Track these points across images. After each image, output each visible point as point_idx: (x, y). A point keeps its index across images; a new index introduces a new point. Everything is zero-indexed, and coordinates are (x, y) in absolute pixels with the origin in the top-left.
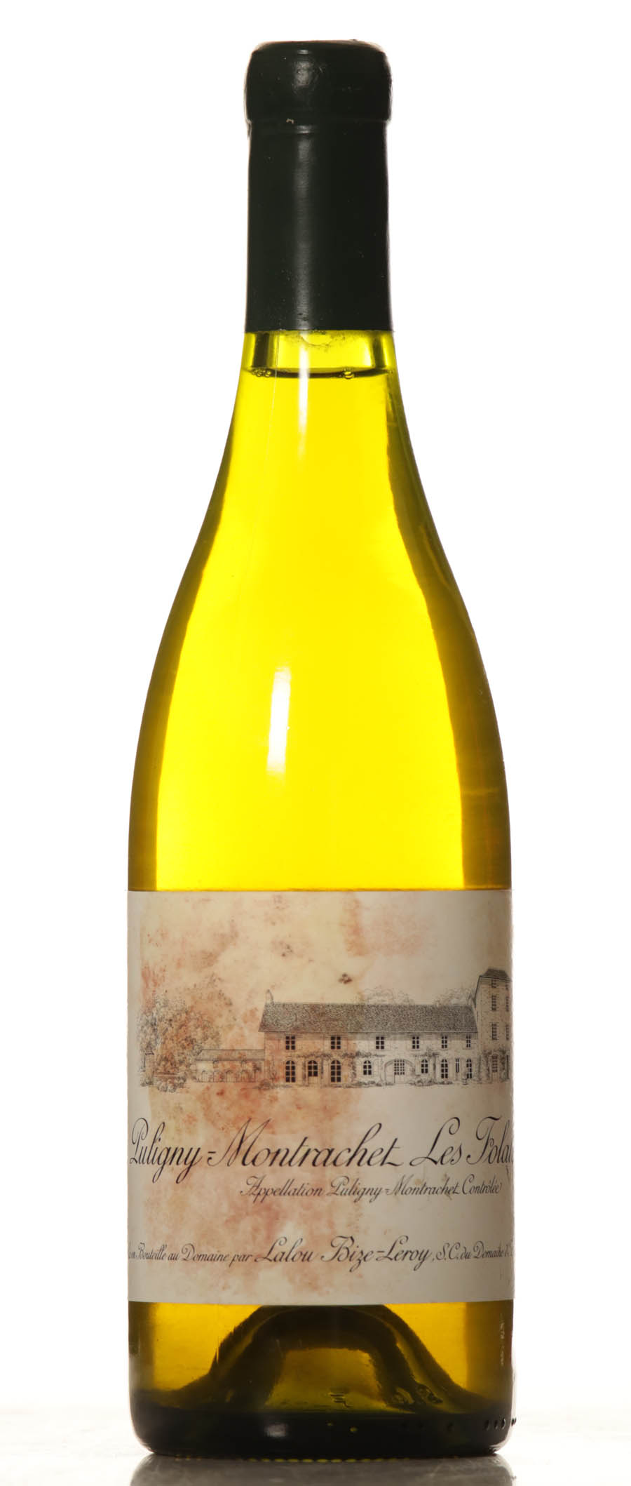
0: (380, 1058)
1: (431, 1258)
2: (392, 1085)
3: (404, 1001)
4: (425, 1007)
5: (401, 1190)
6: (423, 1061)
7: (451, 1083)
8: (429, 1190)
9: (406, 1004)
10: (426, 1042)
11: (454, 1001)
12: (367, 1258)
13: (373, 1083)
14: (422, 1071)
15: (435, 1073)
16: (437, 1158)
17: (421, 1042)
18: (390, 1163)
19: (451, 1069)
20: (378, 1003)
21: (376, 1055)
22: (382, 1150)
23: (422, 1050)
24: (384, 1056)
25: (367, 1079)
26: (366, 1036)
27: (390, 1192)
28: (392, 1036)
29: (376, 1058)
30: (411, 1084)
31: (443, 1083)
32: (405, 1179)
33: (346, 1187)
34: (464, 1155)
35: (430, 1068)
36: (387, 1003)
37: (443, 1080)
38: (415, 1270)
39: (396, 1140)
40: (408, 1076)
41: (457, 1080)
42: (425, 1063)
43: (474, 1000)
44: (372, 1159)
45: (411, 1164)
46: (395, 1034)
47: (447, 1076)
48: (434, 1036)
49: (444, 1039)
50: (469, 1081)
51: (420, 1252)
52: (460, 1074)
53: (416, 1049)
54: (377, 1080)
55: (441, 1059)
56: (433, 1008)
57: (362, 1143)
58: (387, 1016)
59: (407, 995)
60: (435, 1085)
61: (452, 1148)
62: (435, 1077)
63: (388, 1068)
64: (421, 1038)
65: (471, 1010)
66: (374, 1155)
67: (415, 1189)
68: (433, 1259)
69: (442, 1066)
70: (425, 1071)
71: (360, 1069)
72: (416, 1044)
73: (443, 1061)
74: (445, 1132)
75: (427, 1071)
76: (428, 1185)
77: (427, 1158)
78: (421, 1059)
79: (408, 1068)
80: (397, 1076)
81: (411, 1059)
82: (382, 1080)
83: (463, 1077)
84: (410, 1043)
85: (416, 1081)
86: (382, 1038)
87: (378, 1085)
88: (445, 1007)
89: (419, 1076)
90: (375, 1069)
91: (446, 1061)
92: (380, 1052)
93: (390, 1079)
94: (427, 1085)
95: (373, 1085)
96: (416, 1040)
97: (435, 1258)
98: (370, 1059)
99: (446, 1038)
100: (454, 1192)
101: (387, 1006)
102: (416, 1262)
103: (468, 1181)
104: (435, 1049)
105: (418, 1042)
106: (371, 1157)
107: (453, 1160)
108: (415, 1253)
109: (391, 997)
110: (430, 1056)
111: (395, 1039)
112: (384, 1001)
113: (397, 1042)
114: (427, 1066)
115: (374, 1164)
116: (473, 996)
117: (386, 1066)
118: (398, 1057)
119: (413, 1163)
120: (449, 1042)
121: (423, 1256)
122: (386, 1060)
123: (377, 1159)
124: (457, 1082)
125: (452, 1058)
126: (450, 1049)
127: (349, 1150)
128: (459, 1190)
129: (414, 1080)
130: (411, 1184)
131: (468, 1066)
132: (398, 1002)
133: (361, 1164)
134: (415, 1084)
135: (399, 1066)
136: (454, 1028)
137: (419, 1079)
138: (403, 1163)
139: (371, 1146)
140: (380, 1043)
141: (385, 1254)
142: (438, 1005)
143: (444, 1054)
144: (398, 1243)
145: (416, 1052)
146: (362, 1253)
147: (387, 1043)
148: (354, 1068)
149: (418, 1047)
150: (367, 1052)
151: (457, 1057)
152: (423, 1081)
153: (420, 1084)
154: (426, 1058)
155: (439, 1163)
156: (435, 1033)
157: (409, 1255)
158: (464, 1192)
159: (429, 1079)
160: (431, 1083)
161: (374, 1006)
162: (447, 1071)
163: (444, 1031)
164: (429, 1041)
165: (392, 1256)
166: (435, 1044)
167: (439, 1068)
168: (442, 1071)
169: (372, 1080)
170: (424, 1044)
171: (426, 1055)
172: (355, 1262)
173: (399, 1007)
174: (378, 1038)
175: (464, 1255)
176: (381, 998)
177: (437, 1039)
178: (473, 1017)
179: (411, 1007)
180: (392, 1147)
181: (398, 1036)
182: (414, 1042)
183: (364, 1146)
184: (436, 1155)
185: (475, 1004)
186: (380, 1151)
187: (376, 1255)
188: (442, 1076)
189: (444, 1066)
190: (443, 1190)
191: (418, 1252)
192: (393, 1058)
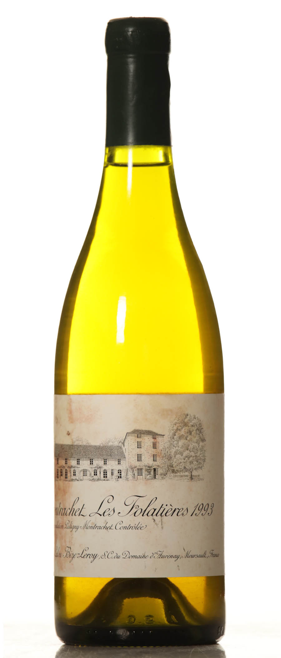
0: (78, 468)
1: (98, 558)
2: (82, 480)
3: (87, 443)
4: (96, 446)
5: (86, 526)
6: (95, 470)
7: (109, 480)
8: (97, 527)
9: (88, 445)
10: (96, 461)
11: (110, 444)
12: (75, 556)
13: (76, 479)
14: (94, 474)
15: (100, 476)
16: (101, 513)
17: (94, 462)
18: (82, 515)
19: (109, 474)
20: (77, 444)
21: (77, 467)
22: (79, 509)
23: (94, 465)
24: (79, 467)
25: (74, 477)
26: (74, 458)
27: (82, 527)
28: (82, 459)
29: (77, 468)
30: (90, 480)
31: (104, 480)
32: (87, 522)
33: (68, 525)
34: (116, 512)
35: (98, 473)
36: (80, 444)
37: (104, 479)
38: (91, 562)
39: (84, 505)
40: (88, 477)
41: (112, 479)
42: (95, 471)
43: (123, 443)
44: (76, 513)
45: (90, 516)
46: (83, 458)
47: (106, 477)
48: (100, 459)
49: (105, 461)
50: (120, 479)
51: (93, 555)
52: (113, 476)
53: (91, 464)
54: (77, 479)
55: (103, 469)
56: (99, 447)
57: (73, 506)
58: (81, 450)
59: (88, 441)
60: (101, 481)
61: (109, 509)
62: (100, 477)
63: (81, 473)
64: (93, 460)
65: (121, 448)
66: (77, 511)
67: (91, 527)
68: (99, 558)
69: (104, 472)
70: (95, 474)
71: (72, 473)
72: (91, 463)
73: (104, 470)
74: (105, 502)
75: (96, 475)
76: (97, 525)
77: (97, 513)
78: (94, 469)
79: (88, 473)
80: (84, 476)
81: (90, 469)
82: (79, 478)
83: (116, 478)
84: (89, 462)
85: (92, 479)
86: (79, 460)
87: (78, 480)
88: (106, 446)
89: (93, 477)
90: (77, 473)
91: (106, 470)
92: (78, 466)
93: (81, 478)
94: (96, 481)
95: (76, 480)
96: (91, 461)
97: (100, 557)
98: (76, 469)
99: (106, 460)
100: (110, 529)
101: (80, 446)
102: (92, 559)
103: (119, 524)
104: (101, 465)
105: (92, 462)
106: (76, 512)
107: (110, 514)
108: (91, 555)
109: (82, 442)
110: (98, 468)
111: (83, 460)
112: (79, 443)
113: (84, 461)
114: (96, 472)
115: (77, 515)
116: (123, 442)
117: (80, 472)
118: (85, 468)
119: (90, 515)
120: (107, 462)
121: (95, 557)
122: (80, 469)
123: (77, 513)
124: (112, 480)
125: (109, 469)
126: (109, 465)
127: (69, 509)
128: (113, 527)
129: (91, 478)
130: (90, 525)
131: (119, 472)
132: (84, 444)
133: (73, 515)
134: (91, 480)
135: (85, 472)
136: (111, 455)
137: (93, 478)
138: (87, 515)
139: (76, 507)
140: (78, 463)
141: (80, 555)
142: (102, 445)
143: (105, 467)
144: (85, 550)
145: (91, 466)
146: (73, 554)
147: (80, 462)
148: (71, 472)
149: (92, 464)
150: (74, 465)
151: (112, 469)
152: (95, 479)
153: (94, 480)
154: (96, 469)
155: (102, 516)
156: (101, 458)
157: (89, 555)
158: (116, 528)
159: (98, 478)
160: (98, 480)
161: (76, 445)
162: (106, 474)
163: (105, 457)
164: (97, 461)
165: (83, 556)
166: (101, 463)
167: (102, 473)
168: (104, 474)
169: (76, 478)
170: (95, 462)
171: (96, 467)
172: (71, 558)
173: (85, 446)
174: (77, 460)
175: (116, 557)
176: (78, 442)
177: (101, 460)
178: (123, 451)
179: (90, 446)
180: (82, 508)
181: (84, 459)
182: (91, 462)
183: (73, 508)
184: (101, 512)
185: (124, 446)
186: (78, 509)
187: (77, 555)
188: (104, 477)
189: (105, 473)
190: (104, 527)
191: (92, 554)
192: (82, 469)
